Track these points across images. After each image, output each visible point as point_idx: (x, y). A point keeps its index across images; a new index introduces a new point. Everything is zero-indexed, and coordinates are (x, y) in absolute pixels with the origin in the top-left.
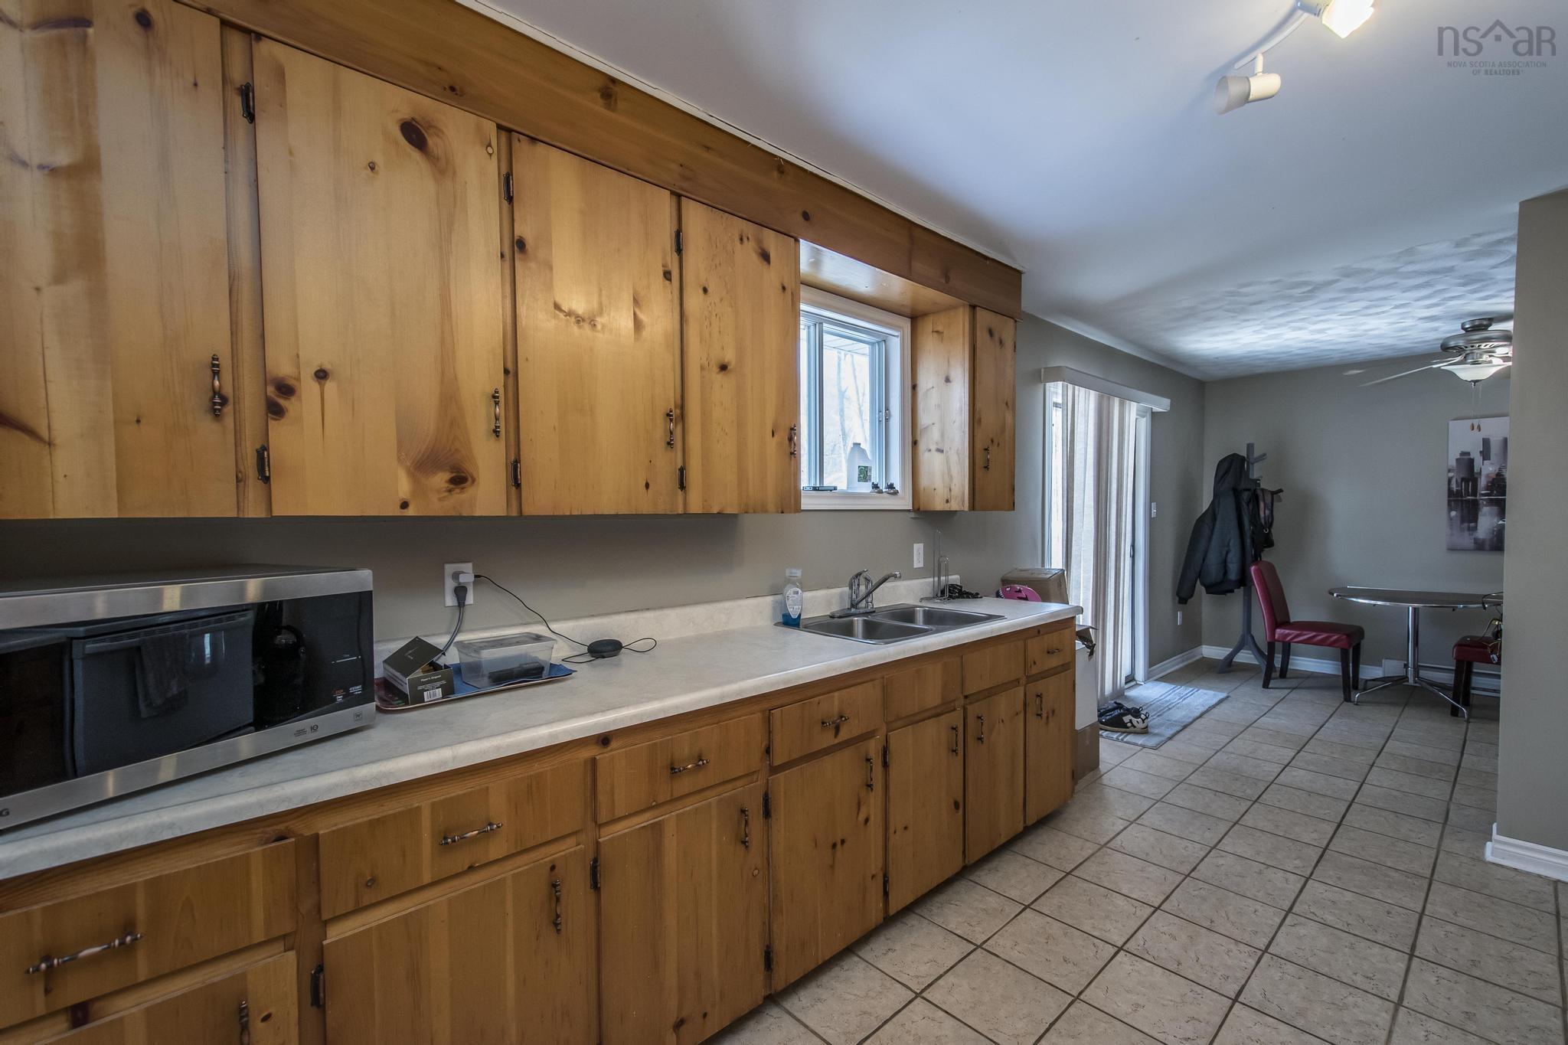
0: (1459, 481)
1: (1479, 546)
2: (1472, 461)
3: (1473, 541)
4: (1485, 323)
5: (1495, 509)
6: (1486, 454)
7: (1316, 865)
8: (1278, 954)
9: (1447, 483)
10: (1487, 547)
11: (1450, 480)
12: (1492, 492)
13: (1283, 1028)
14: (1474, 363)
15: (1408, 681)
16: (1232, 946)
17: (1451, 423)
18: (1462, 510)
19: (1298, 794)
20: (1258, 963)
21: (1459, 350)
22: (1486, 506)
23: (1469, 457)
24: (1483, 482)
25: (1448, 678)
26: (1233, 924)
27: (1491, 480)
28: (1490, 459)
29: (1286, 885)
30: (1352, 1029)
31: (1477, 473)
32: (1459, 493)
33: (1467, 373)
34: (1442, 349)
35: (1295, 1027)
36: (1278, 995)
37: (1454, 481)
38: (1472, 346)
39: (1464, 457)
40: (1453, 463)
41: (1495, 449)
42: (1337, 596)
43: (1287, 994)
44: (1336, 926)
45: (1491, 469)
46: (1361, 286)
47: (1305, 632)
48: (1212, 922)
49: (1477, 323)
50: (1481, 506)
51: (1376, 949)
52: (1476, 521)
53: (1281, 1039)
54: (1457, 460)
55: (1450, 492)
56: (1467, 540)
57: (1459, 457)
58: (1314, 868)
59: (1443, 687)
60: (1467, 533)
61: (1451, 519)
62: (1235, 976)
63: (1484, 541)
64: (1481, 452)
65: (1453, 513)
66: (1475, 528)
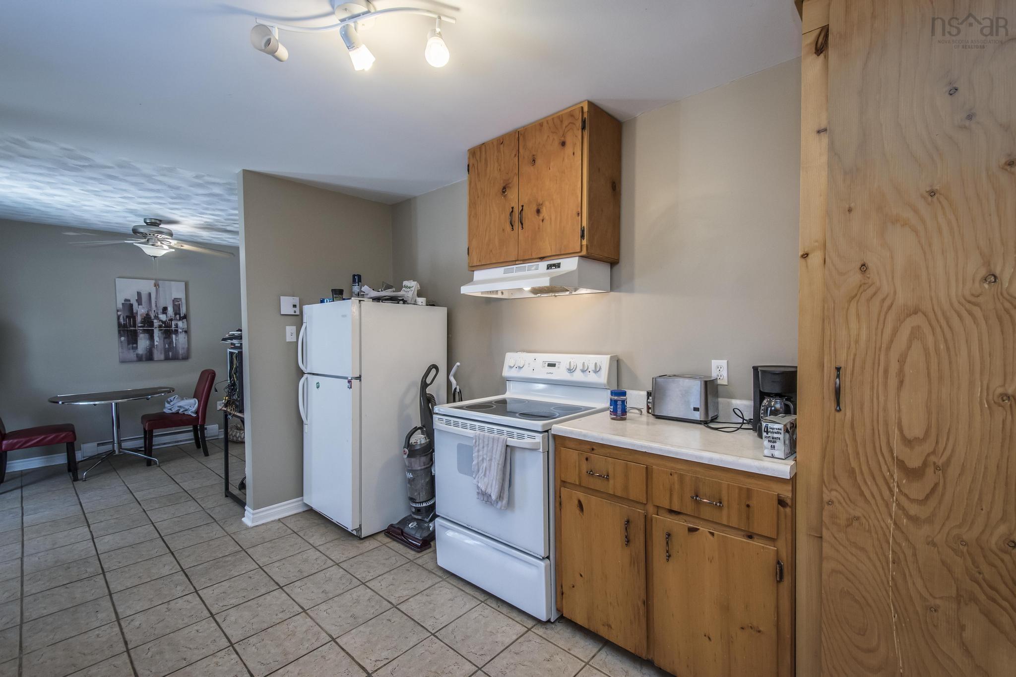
0: (125, 317)
1: (140, 359)
2: (131, 306)
3: (135, 356)
4: (158, 222)
5: (147, 335)
6: (139, 301)
7: (191, 582)
8: (239, 640)
9: (116, 319)
10: (144, 359)
11: (119, 317)
12: (145, 324)
13: (289, 668)
14: (153, 245)
15: (115, 453)
16: (215, 660)
17: (117, 279)
18: (128, 336)
19: (124, 551)
20: (237, 653)
21: (144, 235)
22: (141, 333)
23: (129, 302)
24: (139, 319)
25: (140, 443)
26: (197, 648)
27: (143, 317)
28: (142, 305)
29: (191, 604)
30: (308, 637)
31: (135, 313)
32: (125, 326)
33: (149, 250)
34: (133, 232)
35: (292, 662)
36: (267, 658)
37: (121, 318)
38: (153, 235)
39: (126, 302)
40: (120, 306)
41: (144, 299)
42: (63, 403)
43: (269, 653)
44: (241, 603)
45: (143, 311)
46: (121, 177)
47: (33, 438)
48: (185, 659)
49: (153, 221)
50: (139, 334)
51: (268, 597)
52: (136, 342)
53: (296, 673)
54: (123, 304)
55: (119, 325)
56: (132, 355)
57: (123, 302)
58: (192, 584)
59: (136, 450)
60: (131, 351)
61: (121, 342)
62: (239, 671)
63: (142, 355)
64: (136, 300)
65: (123, 338)
66: (137, 348)
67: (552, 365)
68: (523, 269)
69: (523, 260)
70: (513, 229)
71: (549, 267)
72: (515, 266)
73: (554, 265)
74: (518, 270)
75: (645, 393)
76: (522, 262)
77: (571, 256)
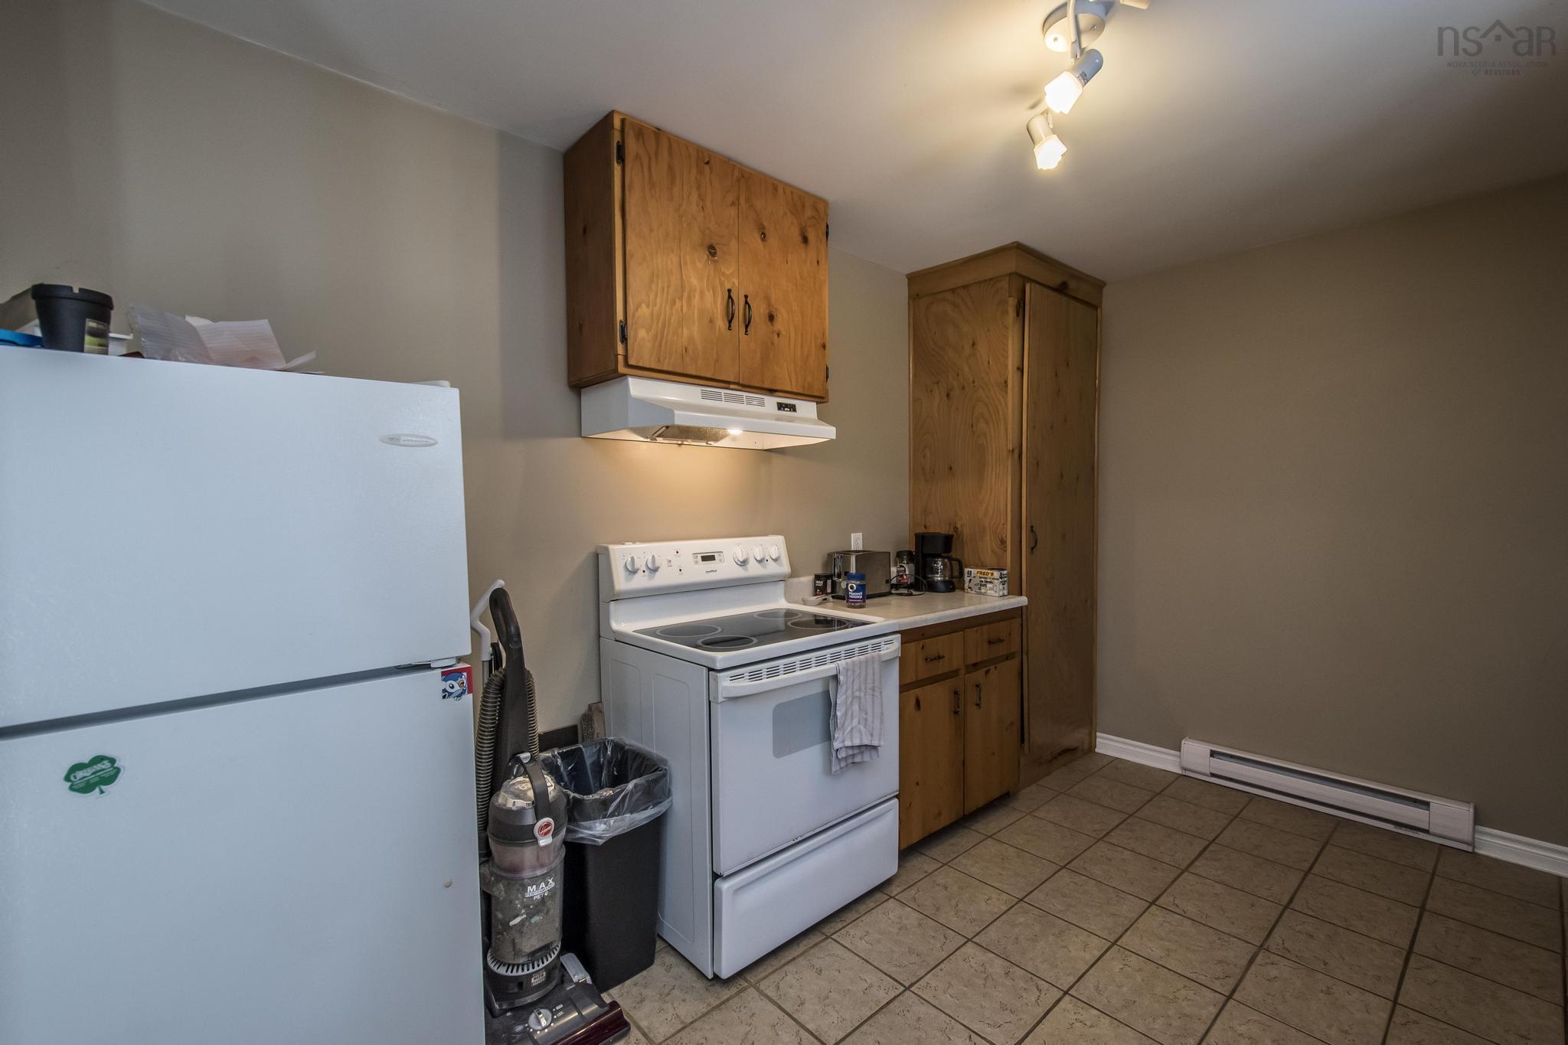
67: (708, 558)
68: (740, 400)
69: (743, 386)
70: (730, 326)
71: (781, 406)
72: (723, 391)
73: (787, 406)
74: (729, 399)
75: (811, 578)
76: (740, 388)
77: (808, 398)
